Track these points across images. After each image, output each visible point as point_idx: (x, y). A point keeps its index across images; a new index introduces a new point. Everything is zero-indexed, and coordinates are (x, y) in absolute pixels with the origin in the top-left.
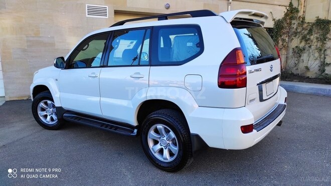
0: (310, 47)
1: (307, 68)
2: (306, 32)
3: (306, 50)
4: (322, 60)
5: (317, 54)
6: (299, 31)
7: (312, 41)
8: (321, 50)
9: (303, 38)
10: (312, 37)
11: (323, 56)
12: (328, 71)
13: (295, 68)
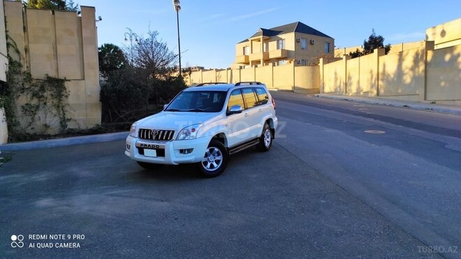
0: (45, 104)
1: (46, 126)
2: (36, 89)
3: (41, 107)
4: (61, 116)
5: (54, 111)
6: (27, 87)
7: (46, 98)
8: (58, 107)
9: (35, 95)
10: (45, 94)
11: (61, 112)
12: (71, 125)
13: (30, 128)
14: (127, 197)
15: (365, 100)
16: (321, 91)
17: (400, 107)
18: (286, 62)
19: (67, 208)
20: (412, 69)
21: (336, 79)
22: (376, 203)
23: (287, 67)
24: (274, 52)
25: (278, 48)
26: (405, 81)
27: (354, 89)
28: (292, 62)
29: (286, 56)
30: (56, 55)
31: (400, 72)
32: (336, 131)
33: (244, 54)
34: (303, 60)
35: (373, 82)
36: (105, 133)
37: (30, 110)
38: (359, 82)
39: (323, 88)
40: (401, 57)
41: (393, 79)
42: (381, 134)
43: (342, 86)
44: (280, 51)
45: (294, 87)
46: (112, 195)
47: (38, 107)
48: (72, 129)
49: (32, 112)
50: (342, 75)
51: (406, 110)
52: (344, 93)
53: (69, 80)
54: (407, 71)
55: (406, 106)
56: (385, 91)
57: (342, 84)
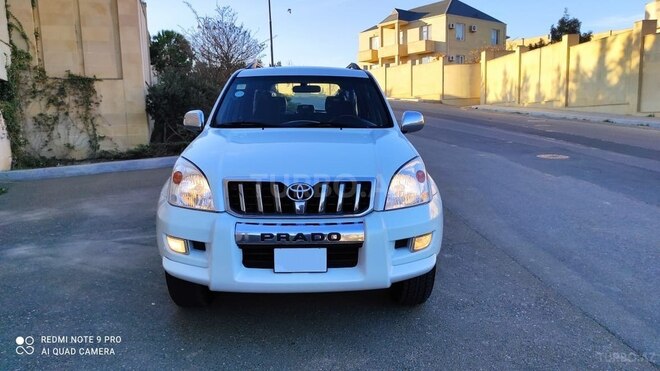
0: (67, 114)
1: (69, 147)
2: (54, 92)
3: (60, 120)
4: (91, 132)
5: (81, 125)
6: (40, 89)
7: (68, 106)
8: (86, 119)
9: (51, 101)
10: (67, 100)
11: (91, 126)
12: (104, 146)
13: (46, 149)
14: (146, 245)
15: (546, 113)
16: (482, 101)
17: (598, 122)
18: (431, 58)
19: (51, 258)
20: (622, 63)
21: (505, 82)
22: (532, 260)
23: (433, 66)
24: (416, 44)
25: (421, 38)
26: (609, 82)
27: (531, 96)
28: (441, 59)
29: (433, 50)
30: (80, 43)
31: (602, 68)
32: (494, 155)
33: (371, 48)
34: (458, 56)
35: (561, 84)
36: (151, 157)
37: (45, 123)
38: (539, 85)
39: (486, 96)
40: (604, 45)
41: (590, 79)
42: (562, 160)
43: (515, 92)
44: (423, 42)
45: (443, 96)
46: (124, 242)
47: (56, 119)
48: (106, 152)
49: (49, 125)
50: (513, 76)
51: (607, 126)
52: (517, 103)
53: (100, 80)
54: (611, 66)
55: (607, 121)
56: (577, 100)
57: (514, 90)
